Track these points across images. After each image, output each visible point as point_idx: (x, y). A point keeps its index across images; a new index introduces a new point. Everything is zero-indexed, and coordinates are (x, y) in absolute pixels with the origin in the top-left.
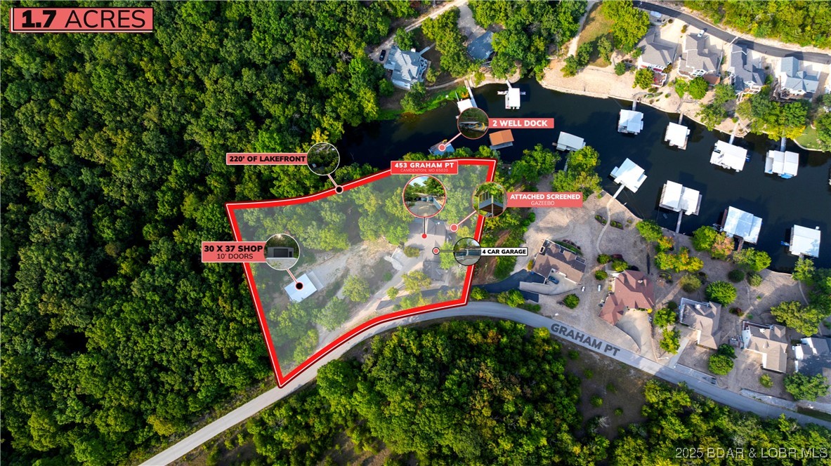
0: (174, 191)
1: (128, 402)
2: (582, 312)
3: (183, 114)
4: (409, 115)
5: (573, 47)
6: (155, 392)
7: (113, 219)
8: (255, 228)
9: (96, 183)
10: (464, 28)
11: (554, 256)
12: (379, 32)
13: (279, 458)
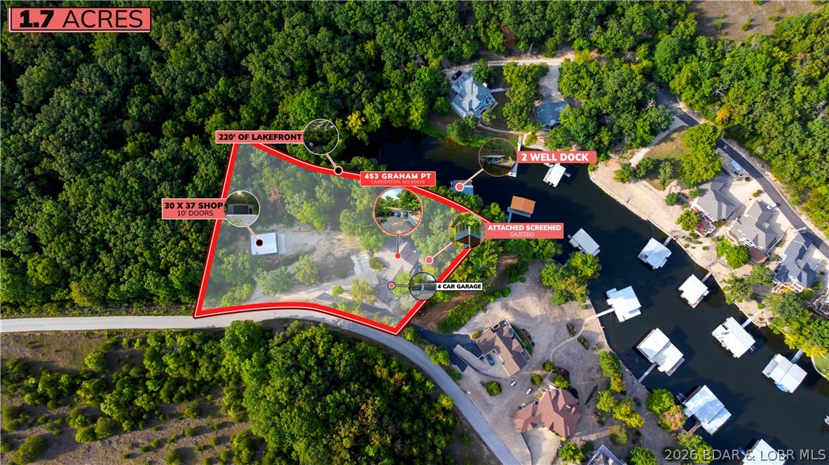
0: (208, 103)
1: (62, 260)
2: (498, 404)
3: (251, 42)
4: (450, 141)
5: (638, 157)
6: (89, 264)
7: (146, 100)
8: (256, 171)
9: (149, 64)
10: (546, 88)
11: (502, 338)
12: (462, 52)
13: (157, 378)
